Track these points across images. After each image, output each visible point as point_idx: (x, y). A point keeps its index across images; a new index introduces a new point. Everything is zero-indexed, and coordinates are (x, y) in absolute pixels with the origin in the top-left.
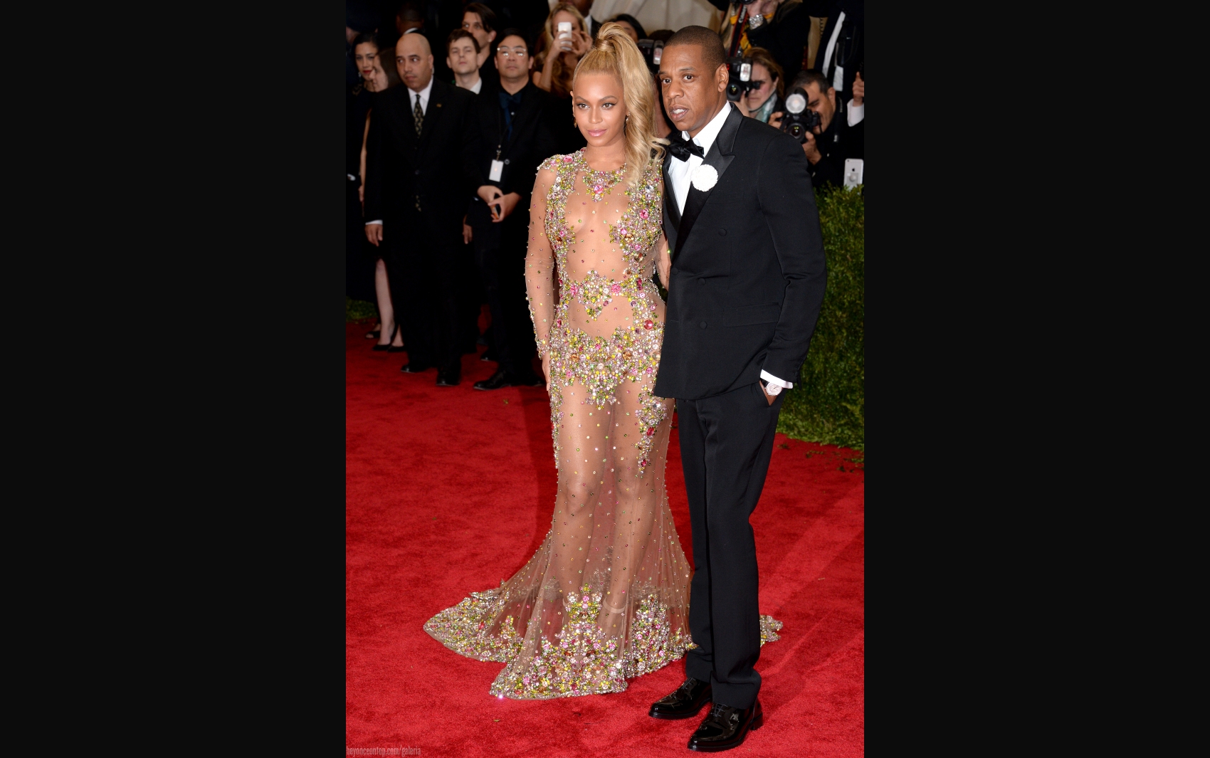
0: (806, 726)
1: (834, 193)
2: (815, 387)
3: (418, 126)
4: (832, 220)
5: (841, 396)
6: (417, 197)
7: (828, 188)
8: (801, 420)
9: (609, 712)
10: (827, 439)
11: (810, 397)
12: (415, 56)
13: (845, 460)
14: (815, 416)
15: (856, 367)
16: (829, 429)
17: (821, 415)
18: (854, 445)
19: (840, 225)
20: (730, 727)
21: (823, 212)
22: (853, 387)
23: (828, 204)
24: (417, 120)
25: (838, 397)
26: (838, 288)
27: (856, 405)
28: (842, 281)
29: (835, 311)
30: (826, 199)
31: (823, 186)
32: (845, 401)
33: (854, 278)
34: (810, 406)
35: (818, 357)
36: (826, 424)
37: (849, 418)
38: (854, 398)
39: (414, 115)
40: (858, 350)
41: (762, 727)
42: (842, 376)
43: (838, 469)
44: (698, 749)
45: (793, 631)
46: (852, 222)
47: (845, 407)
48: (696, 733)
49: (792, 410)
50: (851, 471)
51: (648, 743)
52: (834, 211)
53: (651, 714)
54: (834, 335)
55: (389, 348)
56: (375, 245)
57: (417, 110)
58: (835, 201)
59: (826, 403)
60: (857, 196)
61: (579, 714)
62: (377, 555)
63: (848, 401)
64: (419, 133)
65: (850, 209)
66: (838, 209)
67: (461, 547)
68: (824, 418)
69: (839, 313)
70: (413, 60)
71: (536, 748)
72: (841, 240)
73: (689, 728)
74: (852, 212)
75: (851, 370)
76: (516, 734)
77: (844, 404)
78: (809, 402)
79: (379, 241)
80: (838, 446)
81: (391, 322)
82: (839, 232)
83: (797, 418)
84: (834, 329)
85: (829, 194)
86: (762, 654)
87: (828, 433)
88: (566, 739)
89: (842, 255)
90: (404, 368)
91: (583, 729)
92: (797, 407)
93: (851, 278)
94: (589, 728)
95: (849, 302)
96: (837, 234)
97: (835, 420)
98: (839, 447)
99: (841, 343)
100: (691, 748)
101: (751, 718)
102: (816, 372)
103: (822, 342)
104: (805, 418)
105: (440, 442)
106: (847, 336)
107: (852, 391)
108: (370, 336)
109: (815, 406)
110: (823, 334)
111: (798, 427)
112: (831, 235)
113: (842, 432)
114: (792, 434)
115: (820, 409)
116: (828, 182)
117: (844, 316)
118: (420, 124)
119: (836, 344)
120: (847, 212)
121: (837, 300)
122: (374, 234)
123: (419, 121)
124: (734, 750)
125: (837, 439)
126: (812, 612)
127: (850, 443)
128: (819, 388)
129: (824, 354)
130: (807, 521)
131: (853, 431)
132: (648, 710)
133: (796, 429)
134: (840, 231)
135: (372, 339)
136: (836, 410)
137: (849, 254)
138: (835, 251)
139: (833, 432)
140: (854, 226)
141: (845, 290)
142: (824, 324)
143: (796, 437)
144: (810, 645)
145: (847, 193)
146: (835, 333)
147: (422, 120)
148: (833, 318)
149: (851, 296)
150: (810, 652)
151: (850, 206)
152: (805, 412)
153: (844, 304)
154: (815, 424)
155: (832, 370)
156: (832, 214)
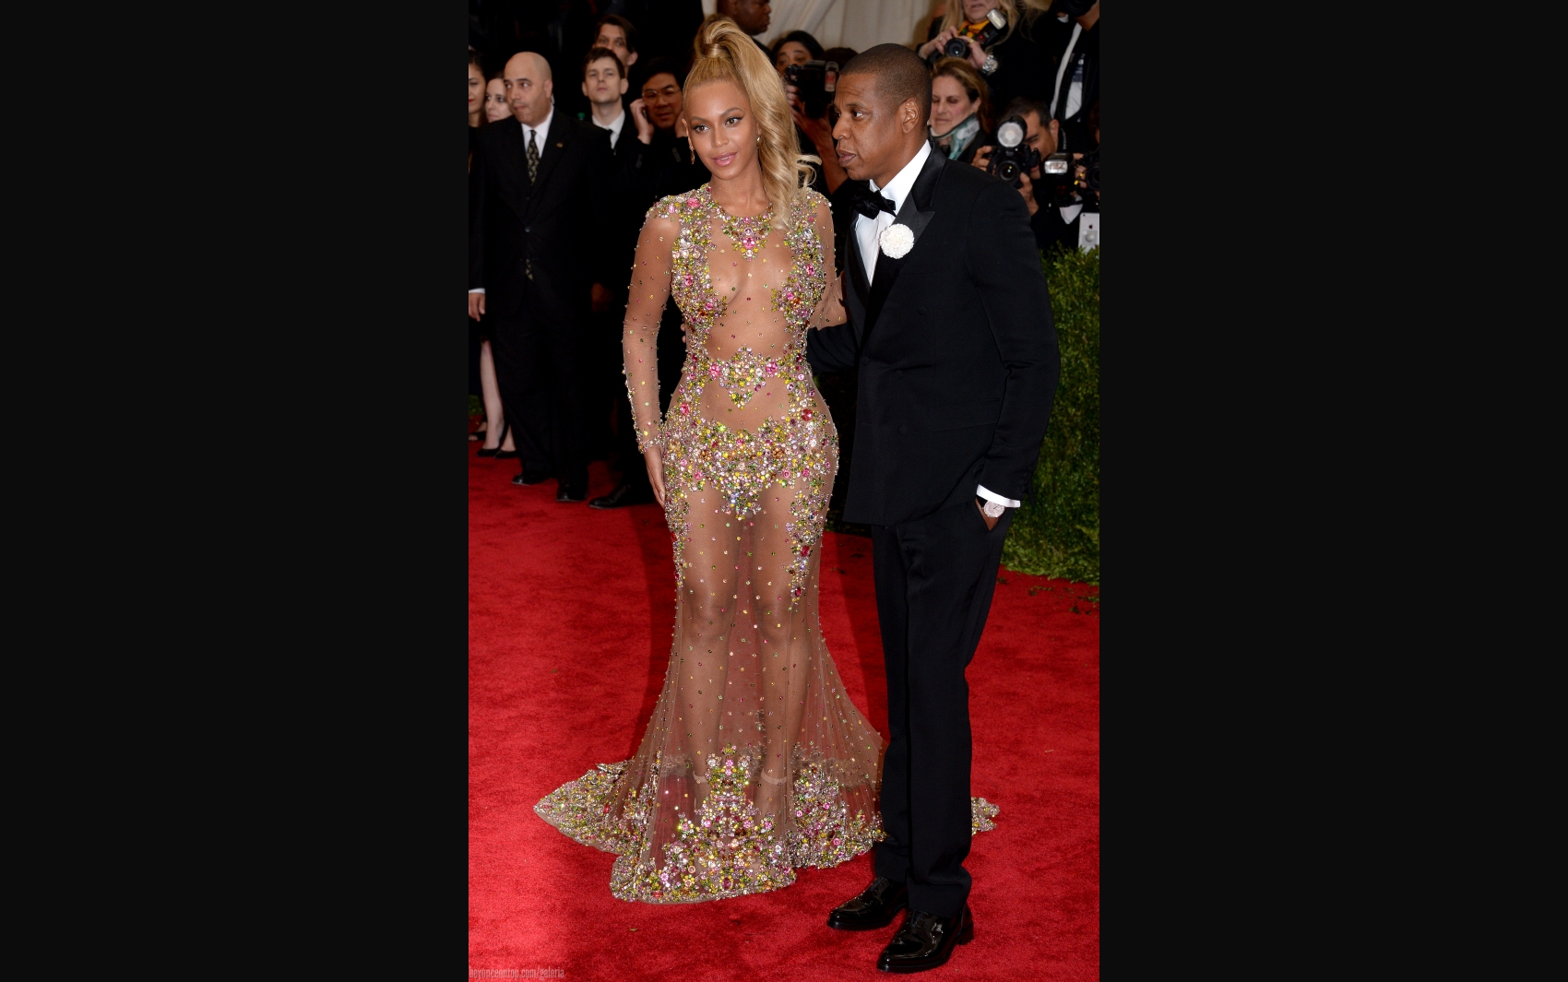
0: (1030, 939)
1: (1066, 257)
2: (1041, 504)
3: (532, 171)
4: (1063, 291)
5: (1074, 517)
6: (528, 261)
7: (1058, 251)
8: (1023, 547)
9: (777, 920)
10: (1057, 572)
11: (1036, 518)
12: (525, 80)
13: (1080, 598)
14: (1041, 542)
15: (1093, 480)
16: (1059, 558)
17: (1049, 541)
18: (1091, 580)
19: (1073, 297)
20: (930, 940)
21: (1051, 281)
22: (1090, 505)
23: (1057, 270)
24: (530, 162)
25: (1071, 518)
26: (1070, 378)
27: (1094, 528)
28: (1075, 369)
29: (1066, 407)
30: (1055, 264)
31: (1052, 248)
32: (1079, 524)
33: (1092, 366)
34: (1035, 529)
35: (1045, 466)
36: (1055, 552)
37: (1085, 544)
38: (1091, 519)
39: (528, 156)
40: (1096, 458)
41: (974, 942)
42: (1076, 490)
43: (1071, 610)
44: (891, 970)
45: (1012, 818)
46: (1088, 294)
47: (1080, 531)
48: (887, 948)
49: (1011, 535)
50: (1087, 613)
51: (826, 960)
52: (1065, 279)
53: (831, 923)
54: (1065, 438)
55: (497, 453)
56: (475, 320)
57: (531, 150)
58: (1067, 267)
59: (1055, 526)
60: (1095, 261)
61: (738, 922)
62: (481, 717)
63: (1083, 523)
64: (533, 180)
65: (1086, 277)
66: (1071, 276)
67: (588, 708)
68: (1052, 544)
69: (1072, 411)
70: (522, 85)
71: (684, 966)
72: (1075, 316)
73: (879, 941)
74: (1090, 281)
75: (1087, 483)
76: (658, 947)
77: (1078, 527)
78: (1034, 524)
79: (480, 314)
80: (1070, 580)
81: (500, 420)
82: (1071, 306)
83: (1018, 544)
84: (1065, 430)
85: (1059, 258)
86: (973, 848)
87: (1057, 564)
88: (722, 954)
89: (1076, 336)
90: (516, 479)
91: (743, 941)
92: (1018, 531)
93: (1087, 366)
94: (750, 940)
95: (1085, 396)
96: (1070, 309)
97: (1067, 547)
98: (1072, 582)
99: (1075, 449)
100: (884, 968)
101: (959, 930)
102: (1043, 485)
103: (1049, 448)
104: (1028, 544)
105: (561, 573)
106: (1083, 440)
107: (1089, 511)
108: (473, 438)
109: (1041, 529)
110: (1051, 437)
111: (1018, 556)
112: (1061, 310)
113: (1076, 562)
114: (1011, 564)
115: (1047, 533)
116: (1058, 242)
117: (1079, 413)
118: (534, 168)
119: (1068, 449)
120: (1083, 281)
121: (1069, 393)
122: (475, 307)
123: (533, 164)
124: (937, 970)
125: (1069, 571)
126: (1037, 794)
127: (1086, 577)
128: (1046, 505)
129: (1052, 462)
130: (1031, 676)
131: (1089, 562)
132: (826, 918)
133: (1016, 558)
134: (1073, 305)
135: (475, 441)
136: (1068, 534)
137: (1085, 334)
138: (1066, 331)
139: (1064, 562)
140: (1092, 298)
141: (1080, 380)
142: (1053, 424)
143: (1016, 569)
144: (1034, 835)
145: (1082, 257)
146: (1067, 435)
147: (537, 163)
148: (1064, 416)
149: (1087, 388)
150: (1034, 845)
151: (1086, 274)
152: (1028, 537)
153: (1078, 399)
154: (1041, 552)
155: (1063, 483)
156: (1062, 282)
